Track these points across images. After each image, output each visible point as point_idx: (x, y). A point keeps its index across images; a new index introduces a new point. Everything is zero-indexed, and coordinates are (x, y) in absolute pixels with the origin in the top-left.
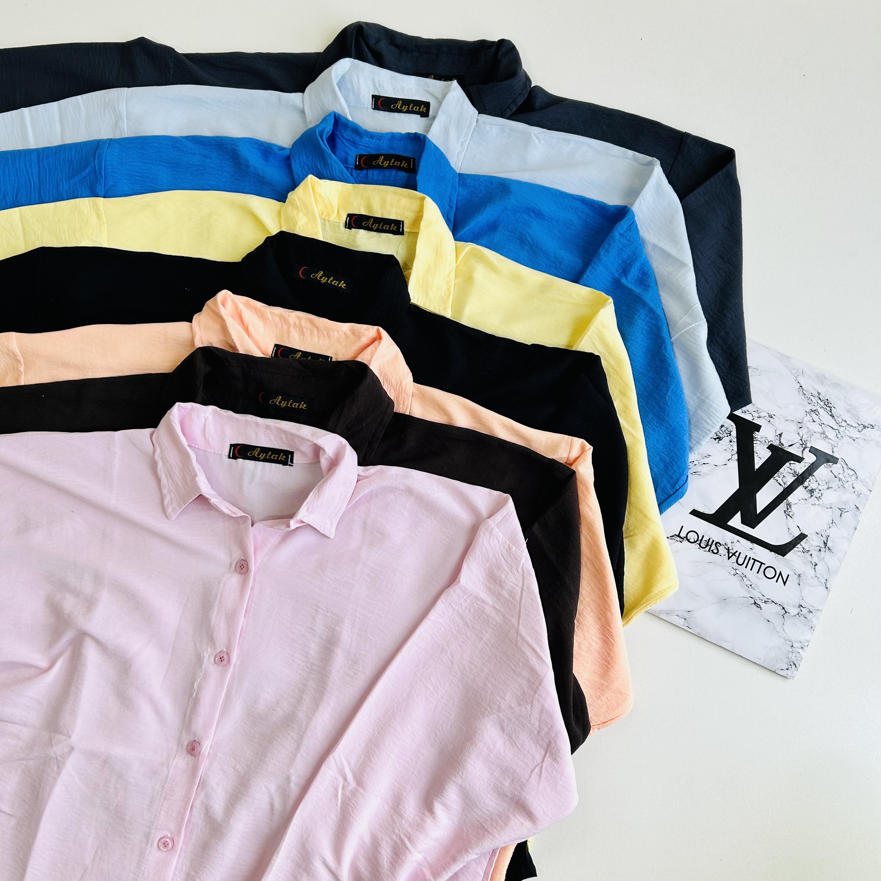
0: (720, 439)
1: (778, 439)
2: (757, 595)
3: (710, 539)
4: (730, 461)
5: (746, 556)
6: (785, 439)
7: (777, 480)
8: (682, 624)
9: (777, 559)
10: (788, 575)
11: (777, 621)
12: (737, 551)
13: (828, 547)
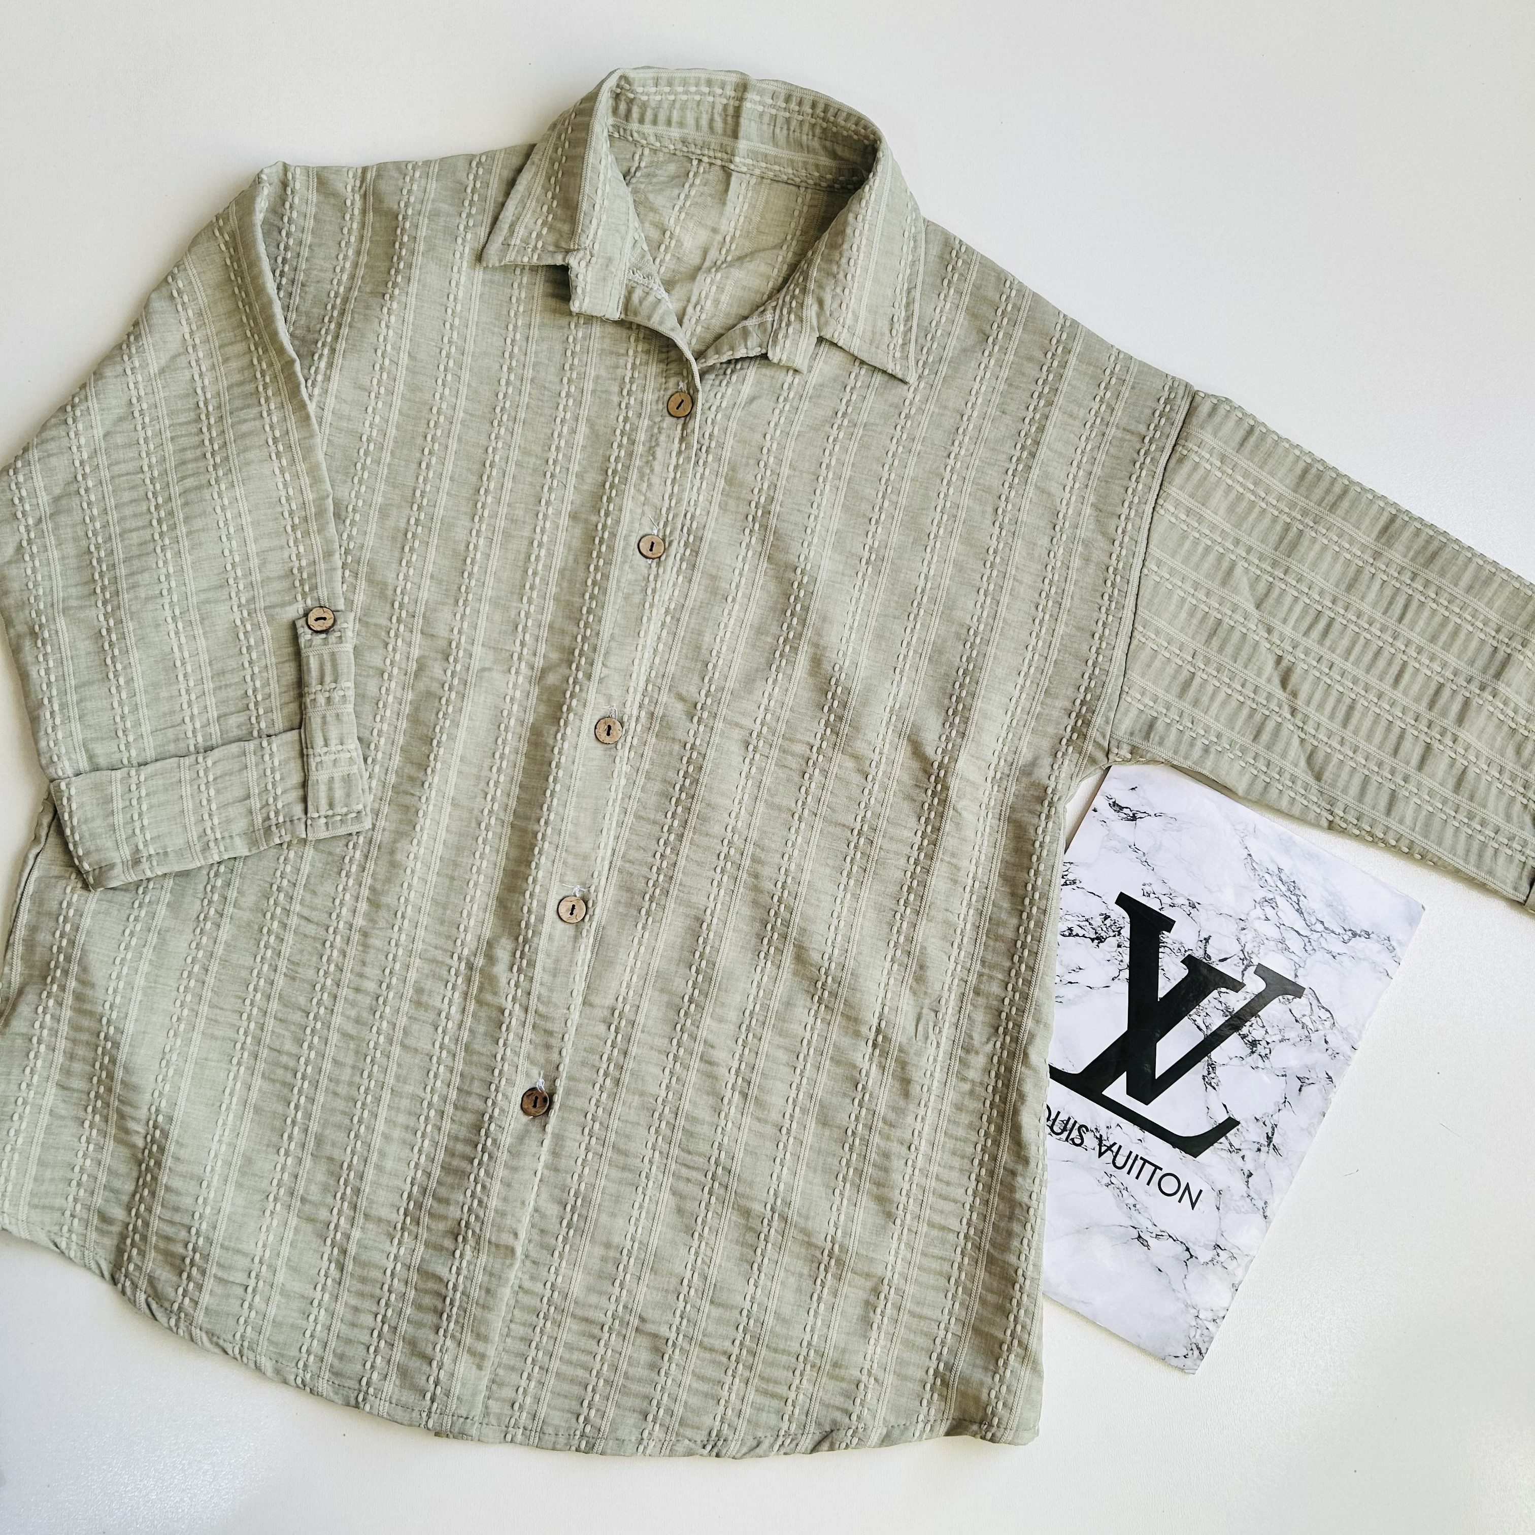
0: (1100, 939)
1: (1203, 947)
2: (1144, 1223)
3: (1069, 1119)
4: (1116, 980)
5: (1131, 1153)
6: (1214, 947)
7: (1196, 1021)
9: (1183, 1161)
10: (1201, 1191)
11: (1174, 1271)
12: (1115, 1144)
13: (1273, 1145)
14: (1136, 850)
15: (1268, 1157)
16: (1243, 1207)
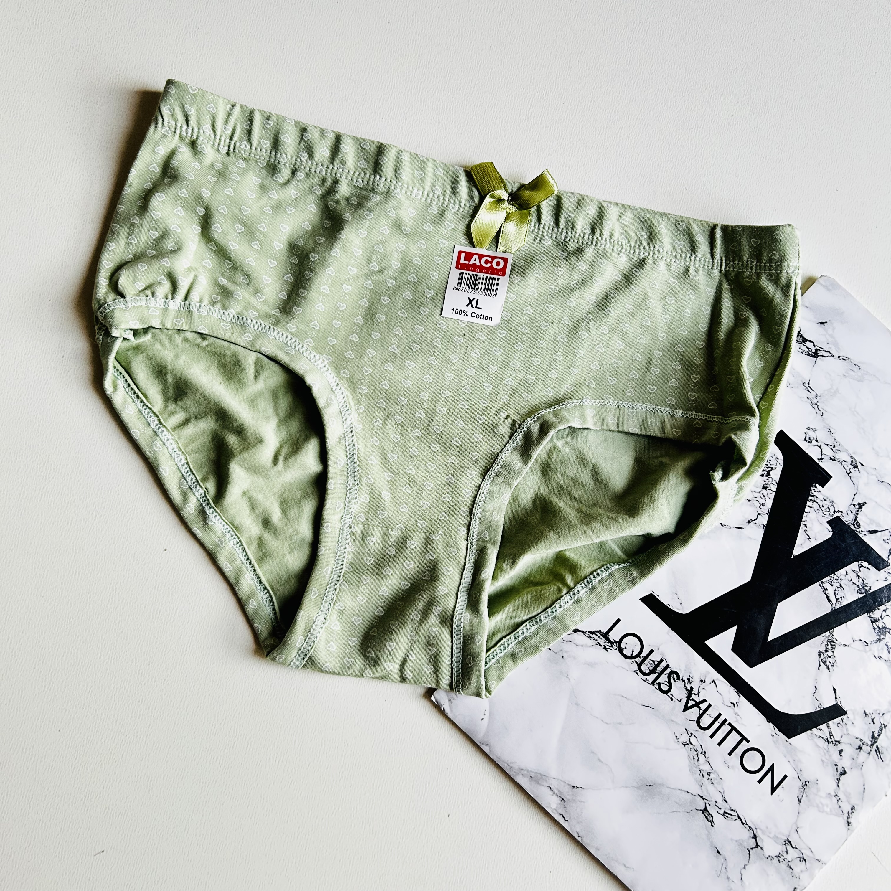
2: (714, 795)
6: (866, 516)
8: (554, 806)
9: (775, 739)
11: (734, 858)
13: (877, 747)
14: (809, 389)
15: (868, 758)
16: (827, 806)
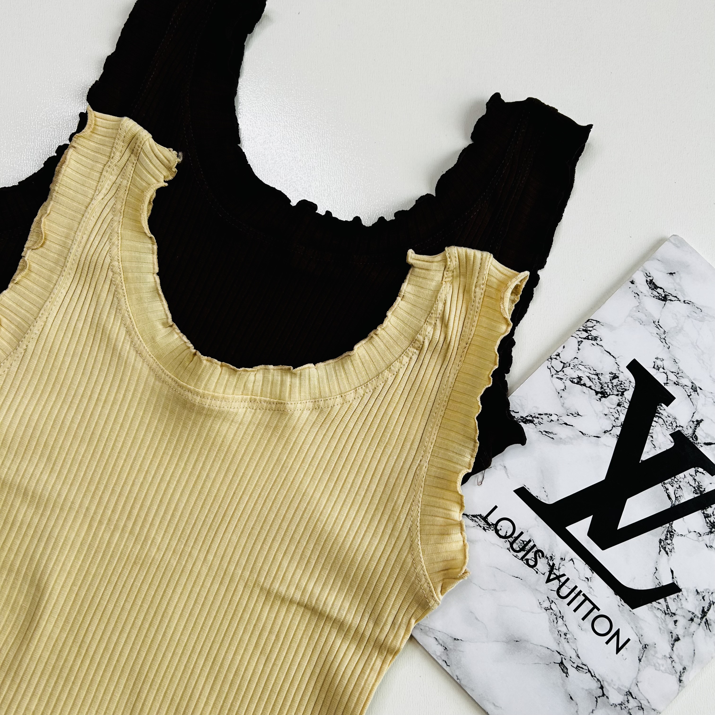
0: (604, 394)
1: (693, 427)
2: (568, 652)
3: (530, 541)
4: (607, 434)
5: (576, 587)
6: (703, 431)
7: (668, 489)
8: (438, 654)
9: (621, 609)
10: (629, 640)
11: (584, 704)
12: (564, 575)
13: (706, 619)
14: (659, 326)
15: (698, 628)
16: (663, 666)
